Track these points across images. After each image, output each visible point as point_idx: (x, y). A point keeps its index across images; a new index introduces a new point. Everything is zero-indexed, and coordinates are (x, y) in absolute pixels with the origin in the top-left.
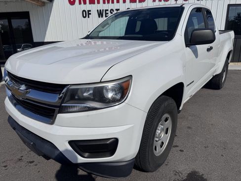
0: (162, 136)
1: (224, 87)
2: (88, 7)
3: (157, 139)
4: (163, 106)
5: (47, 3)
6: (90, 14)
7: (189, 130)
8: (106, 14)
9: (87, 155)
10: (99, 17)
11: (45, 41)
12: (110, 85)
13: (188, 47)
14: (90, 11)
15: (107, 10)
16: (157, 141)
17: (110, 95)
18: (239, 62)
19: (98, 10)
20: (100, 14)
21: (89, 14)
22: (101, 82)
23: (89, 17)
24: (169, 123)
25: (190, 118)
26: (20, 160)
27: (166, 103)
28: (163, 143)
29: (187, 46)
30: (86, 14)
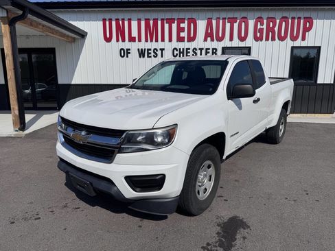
0: (205, 182)
1: (283, 141)
2: (127, 45)
3: (200, 184)
4: (204, 152)
5: (78, 39)
6: (130, 53)
7: (236, 183)
8: (149, 53)
9: (138, 189)
10: (140, 57)
11: (72, 83)
12: (159, 131)
13: (231, 100)
14: (129, 49)
15: (150, 50)
16: (200, 186)
17: (159, 139)
18: (307, 113)
19: (139, 49)
20: (141, 53)
21: (128, 53)
22: (153, 129)
23: (127, 57)
24: (212, 171)
25: (239, 172)
26: (65, 206)
27: (208, 150)
28: (206, 189)
29: (229, 98)
30: (125, 53)
